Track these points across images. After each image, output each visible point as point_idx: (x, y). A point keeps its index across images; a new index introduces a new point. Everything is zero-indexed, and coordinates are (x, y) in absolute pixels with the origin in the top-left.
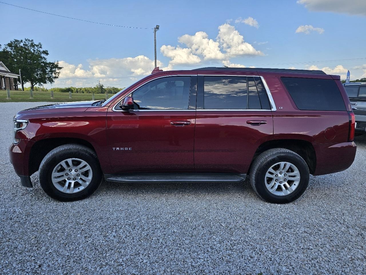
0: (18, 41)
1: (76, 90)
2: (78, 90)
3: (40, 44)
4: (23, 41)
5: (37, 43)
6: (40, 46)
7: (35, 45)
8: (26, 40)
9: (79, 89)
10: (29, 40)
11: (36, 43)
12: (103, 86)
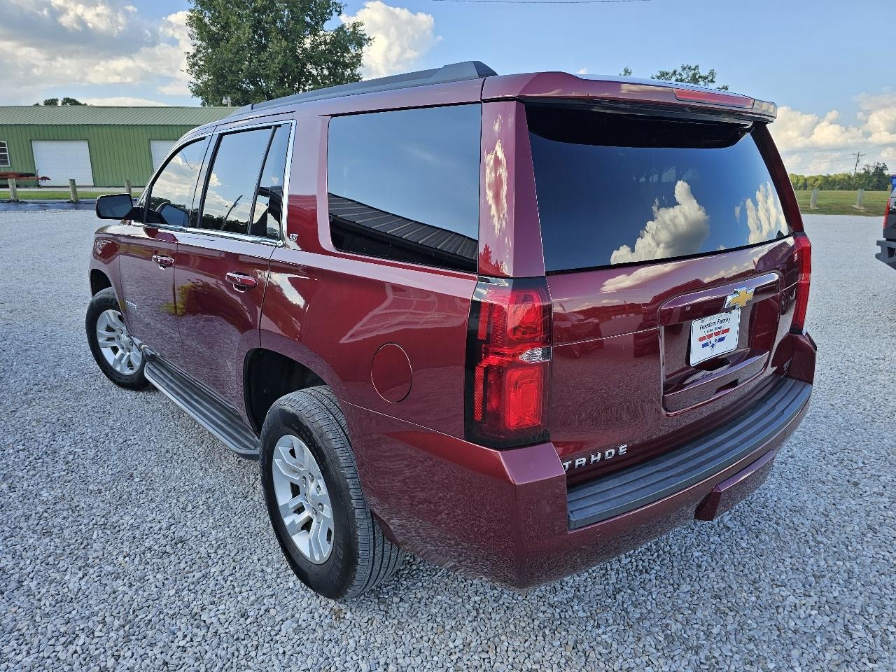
0: (667, 74)
1: (802, 182)
2: (809, 183)
3: (712, 73)
4: (677, 73)
5: (703, 74)
6: (710, 78)
7: (700, 77)
8: (684, 69)
9: (813, 180)
10: (690, 68)
11: (703, 72)
12: (885, 167)
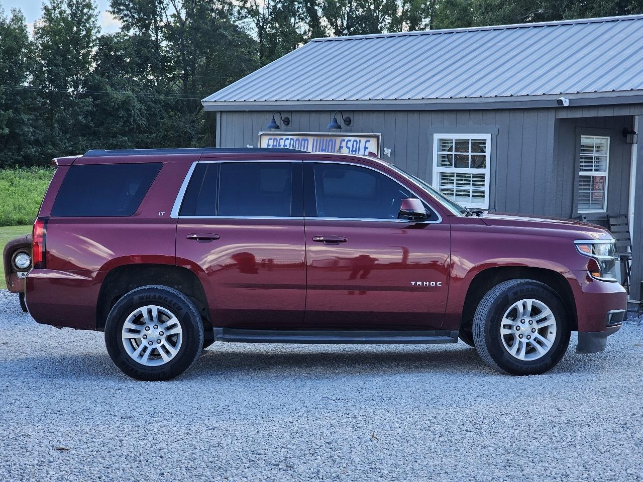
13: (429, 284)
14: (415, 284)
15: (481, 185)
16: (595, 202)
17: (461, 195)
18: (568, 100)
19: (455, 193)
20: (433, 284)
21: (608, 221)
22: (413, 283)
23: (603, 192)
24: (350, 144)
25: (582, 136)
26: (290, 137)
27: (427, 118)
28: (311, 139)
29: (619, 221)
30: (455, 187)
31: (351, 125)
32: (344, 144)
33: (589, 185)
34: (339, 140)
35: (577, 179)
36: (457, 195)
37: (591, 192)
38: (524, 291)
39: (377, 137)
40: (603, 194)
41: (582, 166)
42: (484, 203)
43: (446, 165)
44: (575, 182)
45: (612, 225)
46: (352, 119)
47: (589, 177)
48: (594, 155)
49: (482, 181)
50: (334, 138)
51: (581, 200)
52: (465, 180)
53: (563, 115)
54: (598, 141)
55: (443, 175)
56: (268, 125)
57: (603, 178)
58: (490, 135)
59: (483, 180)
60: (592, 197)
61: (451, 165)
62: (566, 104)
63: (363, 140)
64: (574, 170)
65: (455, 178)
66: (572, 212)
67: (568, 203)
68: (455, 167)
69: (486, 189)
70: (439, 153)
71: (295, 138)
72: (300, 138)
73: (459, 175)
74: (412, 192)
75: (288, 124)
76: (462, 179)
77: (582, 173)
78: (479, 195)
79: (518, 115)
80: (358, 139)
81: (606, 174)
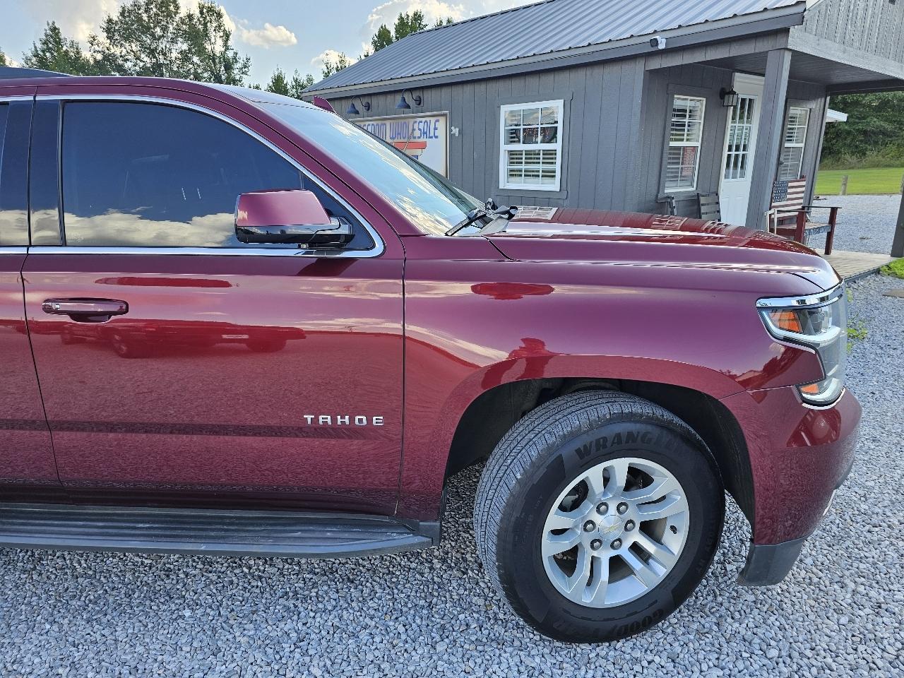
13: (352, 420)
14: (315, 420)
15: (552, 163)
16: (684, 179)
17: (530, 176)
18: (664, 41)
19: (523, 173)
20: (360, 420)
21: (698, 200)
22: (309, 417)
23: (693, 166)
24: (422, 125)
25: (676, 96)
26: (371, 123)
27: (493, 87)
28: (388, 123)
29: (710, 199)
30: (523, 167)
31: (422, 105)
32: (416, 126)
33: (679, 158)
34: (412, 121)
35: (666, 150)
36: (525, 175)
37: (680, 166)
38: (609, 444)
39: (445, 115)
40: (694, 168)
41: (673, 135)
42: (554, 184)
43: (514, 142)
44: (665, 155)
45: (703, 205)
46: (422, 97)
47: (679, 148)
48: (687, 120)
49: (552, 159)
50: (407, 121)
51: (668, 177)
52: (534, 159)
53: (656, 64)
54: (692, 104)
55: (511, 153)
56: (347, 110)
57: (695, 148)
58: (562, 101)
59: (554, 156)
60: (681, 173)
61: (519, 141)
62: (662, 46)
63: (433, 120)
64: (664, 140)
65: (524, 156)
66: (658, 192)
67: (654, 181)
68: (524, 143)
69: (558, 167)
70: (506, 128)
71: (375, 123)
72: (380, 122)
73: (528, 153)
74: (305, 172)
75: (368, 110)
76: (532, 156)
77: (672, 144)
78: (550, 175)
79: (597, 71)
80: (428, 119)
81: (699, 144)
